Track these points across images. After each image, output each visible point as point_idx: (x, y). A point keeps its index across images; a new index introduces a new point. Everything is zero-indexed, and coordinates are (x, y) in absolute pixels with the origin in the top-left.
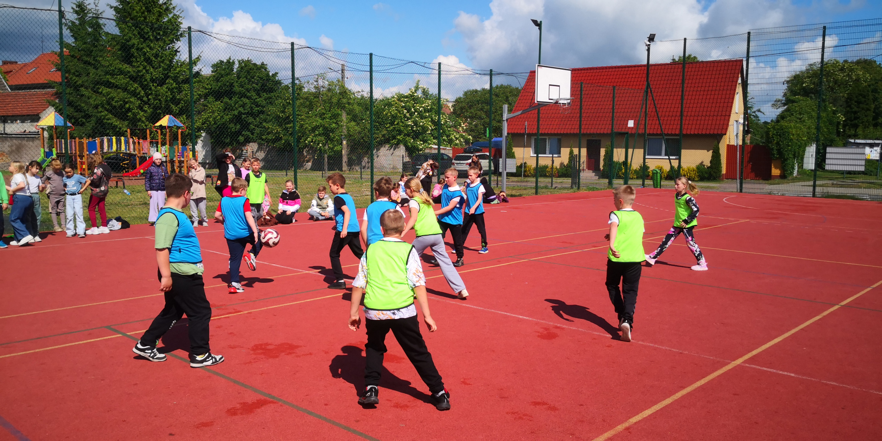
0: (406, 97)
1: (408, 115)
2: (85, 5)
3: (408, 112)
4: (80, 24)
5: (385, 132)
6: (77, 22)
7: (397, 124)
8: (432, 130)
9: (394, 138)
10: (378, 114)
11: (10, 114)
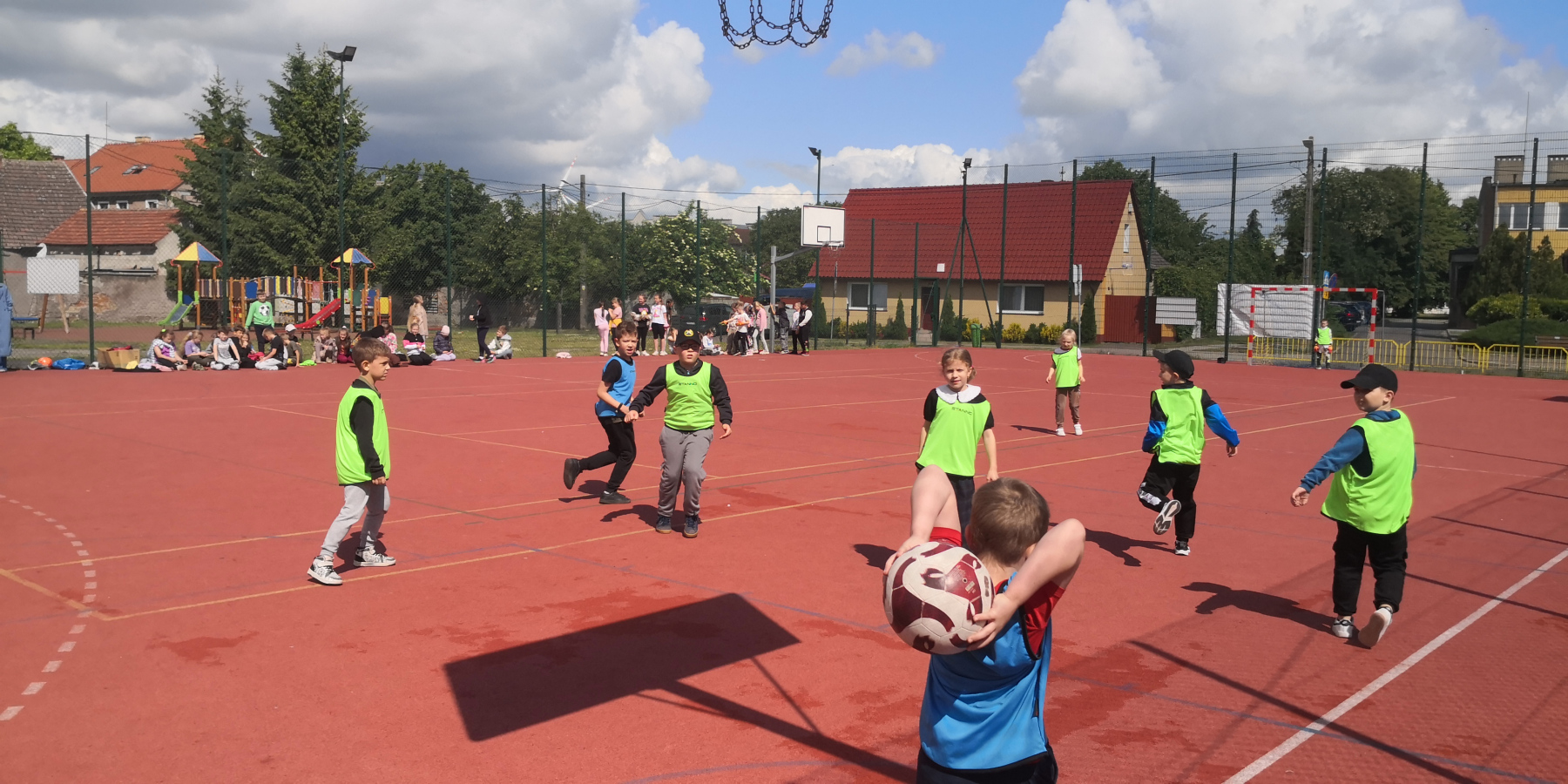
0: (675, 222)
1: (676, 249)
2: (222, 91)
3: (676, 245)
4: (215, 119)
5: (642, 273)
6: (210, 116)
7: (661, 262)
8: (711, 271)
9: (656, 281)
10: (633, 247)
11: (108, 241)
